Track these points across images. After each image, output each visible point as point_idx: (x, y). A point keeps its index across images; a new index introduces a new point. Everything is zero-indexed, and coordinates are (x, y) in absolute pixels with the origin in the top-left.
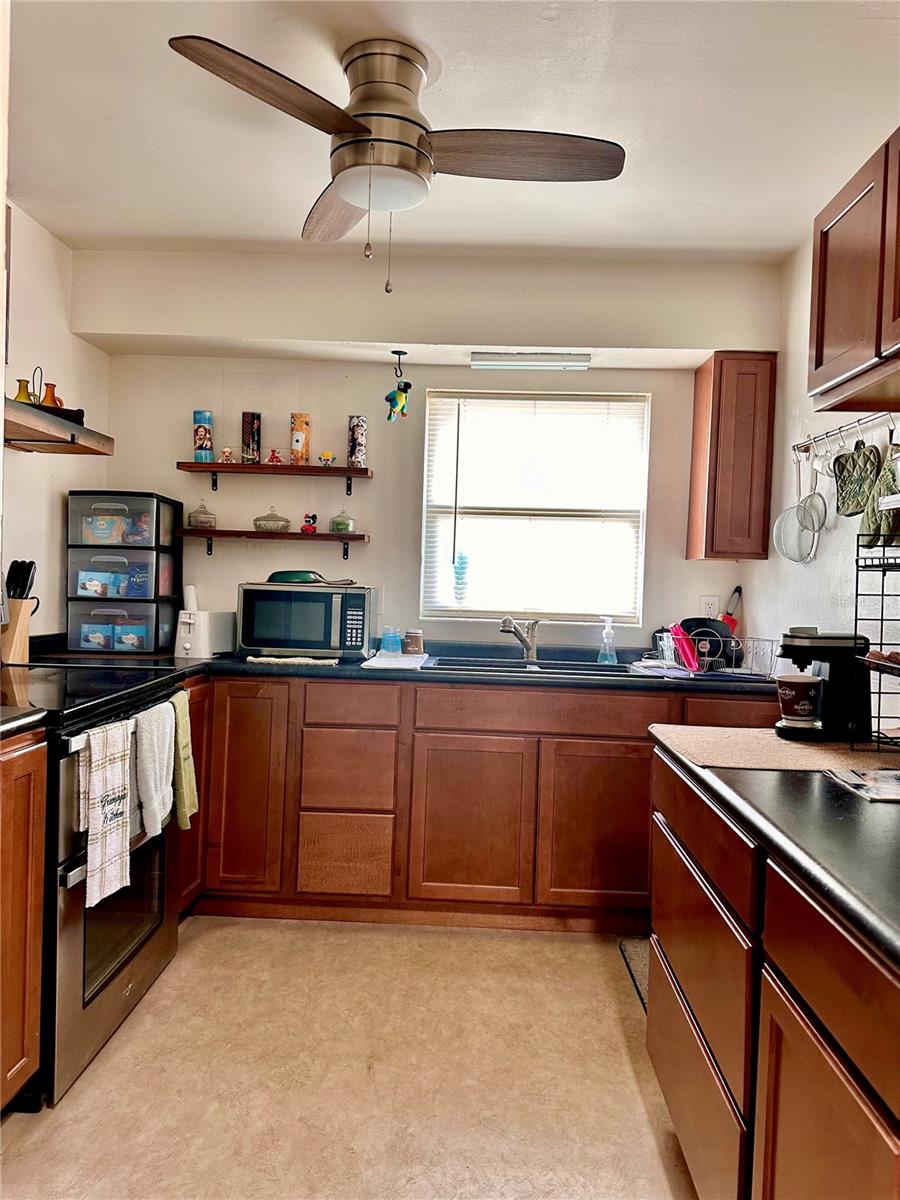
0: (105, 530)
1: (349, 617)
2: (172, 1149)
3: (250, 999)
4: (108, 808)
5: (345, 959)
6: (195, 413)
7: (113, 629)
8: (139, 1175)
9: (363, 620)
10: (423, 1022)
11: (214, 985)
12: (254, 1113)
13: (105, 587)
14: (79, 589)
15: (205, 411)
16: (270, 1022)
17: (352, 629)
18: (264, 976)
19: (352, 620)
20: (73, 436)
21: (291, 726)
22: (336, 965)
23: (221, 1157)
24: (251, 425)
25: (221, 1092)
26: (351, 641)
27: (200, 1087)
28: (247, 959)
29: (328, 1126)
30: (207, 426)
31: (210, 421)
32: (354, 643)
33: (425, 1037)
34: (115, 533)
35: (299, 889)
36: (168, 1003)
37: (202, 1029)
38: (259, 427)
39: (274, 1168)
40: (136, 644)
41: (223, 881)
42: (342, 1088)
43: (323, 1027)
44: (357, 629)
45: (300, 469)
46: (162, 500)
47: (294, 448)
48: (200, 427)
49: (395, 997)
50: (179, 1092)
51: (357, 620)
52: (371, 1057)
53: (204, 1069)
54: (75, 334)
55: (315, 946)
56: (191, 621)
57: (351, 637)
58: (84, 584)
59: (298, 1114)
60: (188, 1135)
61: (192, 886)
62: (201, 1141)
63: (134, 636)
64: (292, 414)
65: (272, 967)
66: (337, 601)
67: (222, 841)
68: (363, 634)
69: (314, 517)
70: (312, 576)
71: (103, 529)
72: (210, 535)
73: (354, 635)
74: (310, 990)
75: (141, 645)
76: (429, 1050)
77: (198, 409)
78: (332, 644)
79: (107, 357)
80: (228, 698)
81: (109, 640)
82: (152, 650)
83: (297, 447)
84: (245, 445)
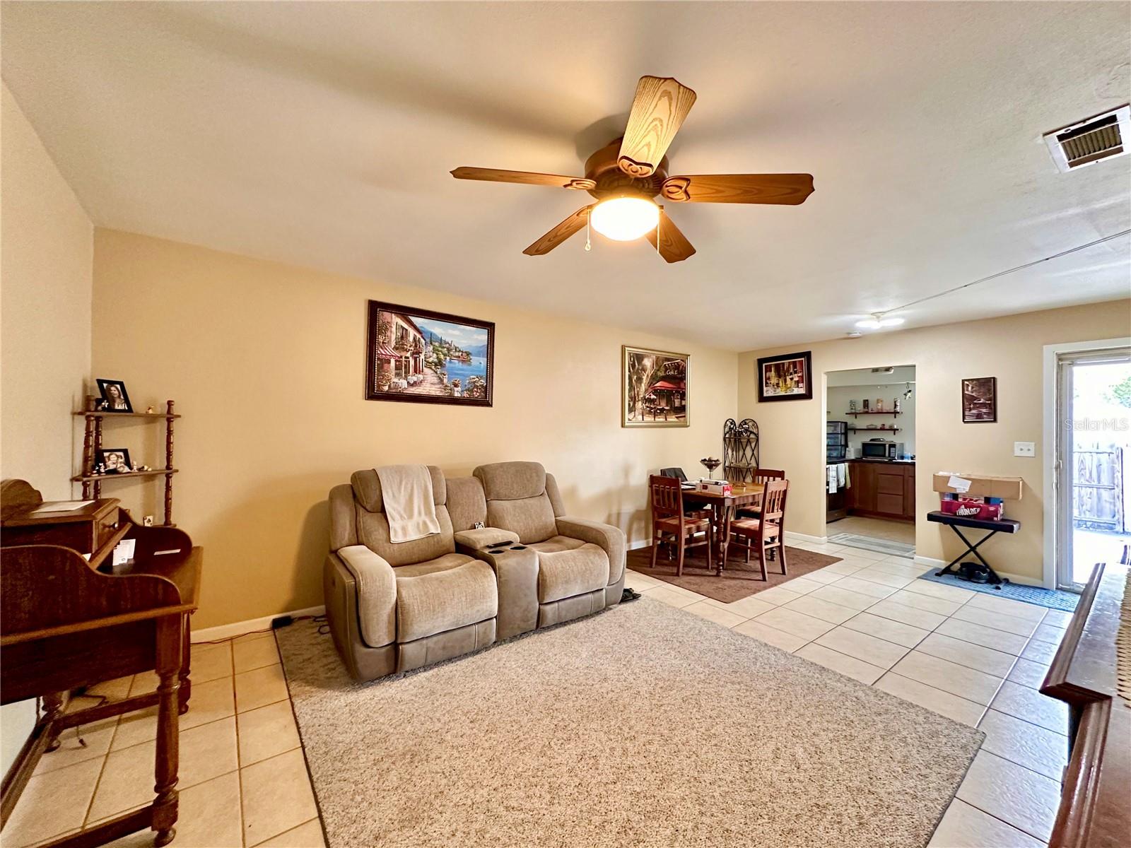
6: (851, 401)
15: (853, 400)
17: (893, 453)
19: (891, 450)
24: (866, 403)
31: (854, 403)
38: (868, 403)
45: (880, 413)
46: (842, 422)
48: (851, 404)
51: (893, 450)
64: (877, 399)
66: (887, 446)
69: (884, 425)
70: (882, 440)
72: (855, 430)
78: (886, 456)
82: (844, 457)
83: (879, 407)
84: (864, 408)
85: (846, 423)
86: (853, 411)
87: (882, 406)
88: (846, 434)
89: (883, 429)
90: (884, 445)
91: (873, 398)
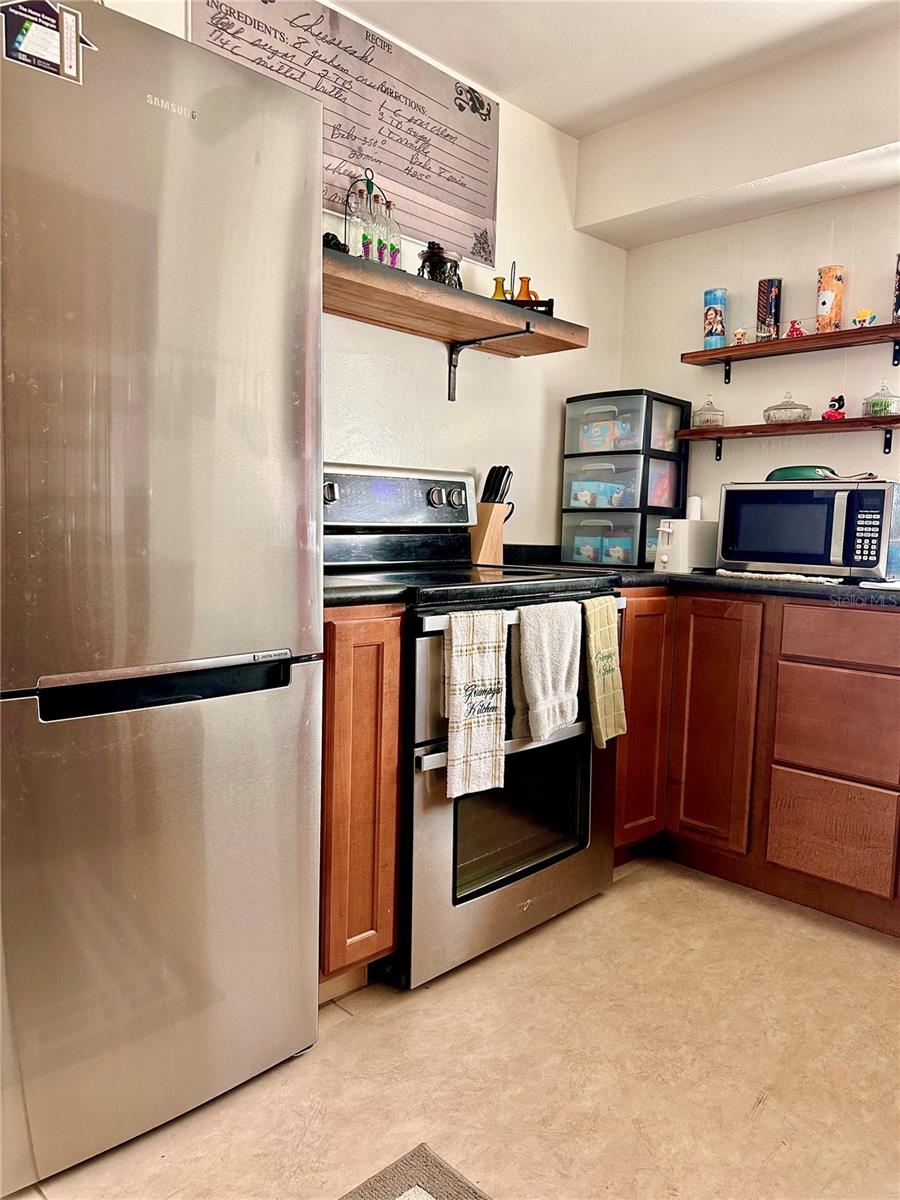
0: (601, 436)
1: (859, 523)
2: (488, 1084)
3: (666, 962)
4: (476, 700)
5: (808, 959)
6: (706, 293)
7: (602, 541)
8: (443, 1094)
9: (880, 527)
10: (874, 1077)
11: (638, 934)
12: (591, 1088)
13: (594, 497)
14: (572, 500)
15: (716, 290)
16: (672, 996)
17: (863, 538)
18: (697, 945)
19: (864, 526)
20: (528, 325)
21: (765, 657)
22: (792, 961)
23: (526, 1119)
24: (771, 298)
25: (571, 1048)
26: (862, 555)
27: (555, 1032)
28: (689, 919)
29: (664, 1145)
30: (718, 307)
31: (724, 301)
32: (865, 558)
33: (864, 1096)
34: (608, 440)
35: (769, 859)
36: (580, 935)
37: (594, 975)
38: (778, 297)
39: (572, 1160)
40: (622, 557)
41: (684, 826)
42: (708, 1108)
43: (729, 1027)
44: (871, 539)
46: (654, 397)
47: (820, 313)
48: (709, 309)
49: (850, 1029)
50: (532, 1029)
51: (872, 526)
52: (770, 1089)
53: (571, 1017)
54: (579, 230)
55: (778, 932)
56: (670, 531)
57: (862, 549)
58: (576, 495)
59: (638, 1113)
60: (510, 1078)
61: (642, 822)
62: (519, 1091)
63: (620, 549)
64: (820, 270)
65: (712, 937)
66: (841, 502)
67: (683, 780)
68: (879, 545)
69: (841, 400)
70: (820, 472)
71: (599, 436)
72: (719, 437)
73: (866, 547)
74: (742, 979)
75: (626, 559)
76: (860, 1115)
77: (708, 289)
78: (832, 558)
79: (625, 252)
80: (692, 616)
81: (598, 552)
82: (636, 564)
83: (826, 311)
84: (762, 321)
85: (684, 408)
86: (716, 342)
87: (838, 306)
88: (680, 460)
89: (835, 422)
90: (828, 499)
91: (795, 270)
